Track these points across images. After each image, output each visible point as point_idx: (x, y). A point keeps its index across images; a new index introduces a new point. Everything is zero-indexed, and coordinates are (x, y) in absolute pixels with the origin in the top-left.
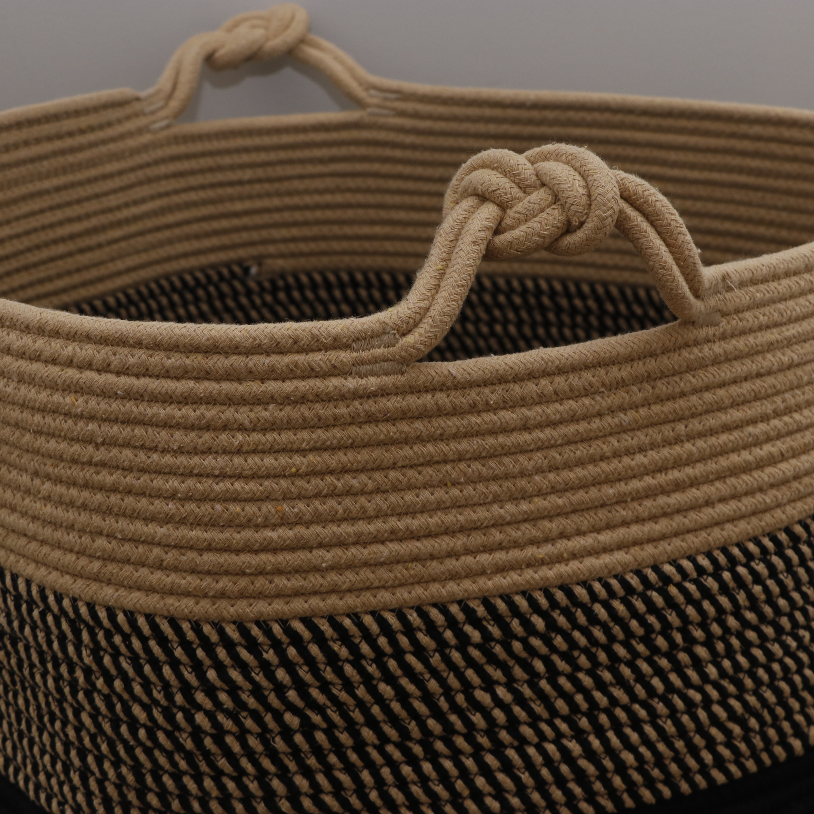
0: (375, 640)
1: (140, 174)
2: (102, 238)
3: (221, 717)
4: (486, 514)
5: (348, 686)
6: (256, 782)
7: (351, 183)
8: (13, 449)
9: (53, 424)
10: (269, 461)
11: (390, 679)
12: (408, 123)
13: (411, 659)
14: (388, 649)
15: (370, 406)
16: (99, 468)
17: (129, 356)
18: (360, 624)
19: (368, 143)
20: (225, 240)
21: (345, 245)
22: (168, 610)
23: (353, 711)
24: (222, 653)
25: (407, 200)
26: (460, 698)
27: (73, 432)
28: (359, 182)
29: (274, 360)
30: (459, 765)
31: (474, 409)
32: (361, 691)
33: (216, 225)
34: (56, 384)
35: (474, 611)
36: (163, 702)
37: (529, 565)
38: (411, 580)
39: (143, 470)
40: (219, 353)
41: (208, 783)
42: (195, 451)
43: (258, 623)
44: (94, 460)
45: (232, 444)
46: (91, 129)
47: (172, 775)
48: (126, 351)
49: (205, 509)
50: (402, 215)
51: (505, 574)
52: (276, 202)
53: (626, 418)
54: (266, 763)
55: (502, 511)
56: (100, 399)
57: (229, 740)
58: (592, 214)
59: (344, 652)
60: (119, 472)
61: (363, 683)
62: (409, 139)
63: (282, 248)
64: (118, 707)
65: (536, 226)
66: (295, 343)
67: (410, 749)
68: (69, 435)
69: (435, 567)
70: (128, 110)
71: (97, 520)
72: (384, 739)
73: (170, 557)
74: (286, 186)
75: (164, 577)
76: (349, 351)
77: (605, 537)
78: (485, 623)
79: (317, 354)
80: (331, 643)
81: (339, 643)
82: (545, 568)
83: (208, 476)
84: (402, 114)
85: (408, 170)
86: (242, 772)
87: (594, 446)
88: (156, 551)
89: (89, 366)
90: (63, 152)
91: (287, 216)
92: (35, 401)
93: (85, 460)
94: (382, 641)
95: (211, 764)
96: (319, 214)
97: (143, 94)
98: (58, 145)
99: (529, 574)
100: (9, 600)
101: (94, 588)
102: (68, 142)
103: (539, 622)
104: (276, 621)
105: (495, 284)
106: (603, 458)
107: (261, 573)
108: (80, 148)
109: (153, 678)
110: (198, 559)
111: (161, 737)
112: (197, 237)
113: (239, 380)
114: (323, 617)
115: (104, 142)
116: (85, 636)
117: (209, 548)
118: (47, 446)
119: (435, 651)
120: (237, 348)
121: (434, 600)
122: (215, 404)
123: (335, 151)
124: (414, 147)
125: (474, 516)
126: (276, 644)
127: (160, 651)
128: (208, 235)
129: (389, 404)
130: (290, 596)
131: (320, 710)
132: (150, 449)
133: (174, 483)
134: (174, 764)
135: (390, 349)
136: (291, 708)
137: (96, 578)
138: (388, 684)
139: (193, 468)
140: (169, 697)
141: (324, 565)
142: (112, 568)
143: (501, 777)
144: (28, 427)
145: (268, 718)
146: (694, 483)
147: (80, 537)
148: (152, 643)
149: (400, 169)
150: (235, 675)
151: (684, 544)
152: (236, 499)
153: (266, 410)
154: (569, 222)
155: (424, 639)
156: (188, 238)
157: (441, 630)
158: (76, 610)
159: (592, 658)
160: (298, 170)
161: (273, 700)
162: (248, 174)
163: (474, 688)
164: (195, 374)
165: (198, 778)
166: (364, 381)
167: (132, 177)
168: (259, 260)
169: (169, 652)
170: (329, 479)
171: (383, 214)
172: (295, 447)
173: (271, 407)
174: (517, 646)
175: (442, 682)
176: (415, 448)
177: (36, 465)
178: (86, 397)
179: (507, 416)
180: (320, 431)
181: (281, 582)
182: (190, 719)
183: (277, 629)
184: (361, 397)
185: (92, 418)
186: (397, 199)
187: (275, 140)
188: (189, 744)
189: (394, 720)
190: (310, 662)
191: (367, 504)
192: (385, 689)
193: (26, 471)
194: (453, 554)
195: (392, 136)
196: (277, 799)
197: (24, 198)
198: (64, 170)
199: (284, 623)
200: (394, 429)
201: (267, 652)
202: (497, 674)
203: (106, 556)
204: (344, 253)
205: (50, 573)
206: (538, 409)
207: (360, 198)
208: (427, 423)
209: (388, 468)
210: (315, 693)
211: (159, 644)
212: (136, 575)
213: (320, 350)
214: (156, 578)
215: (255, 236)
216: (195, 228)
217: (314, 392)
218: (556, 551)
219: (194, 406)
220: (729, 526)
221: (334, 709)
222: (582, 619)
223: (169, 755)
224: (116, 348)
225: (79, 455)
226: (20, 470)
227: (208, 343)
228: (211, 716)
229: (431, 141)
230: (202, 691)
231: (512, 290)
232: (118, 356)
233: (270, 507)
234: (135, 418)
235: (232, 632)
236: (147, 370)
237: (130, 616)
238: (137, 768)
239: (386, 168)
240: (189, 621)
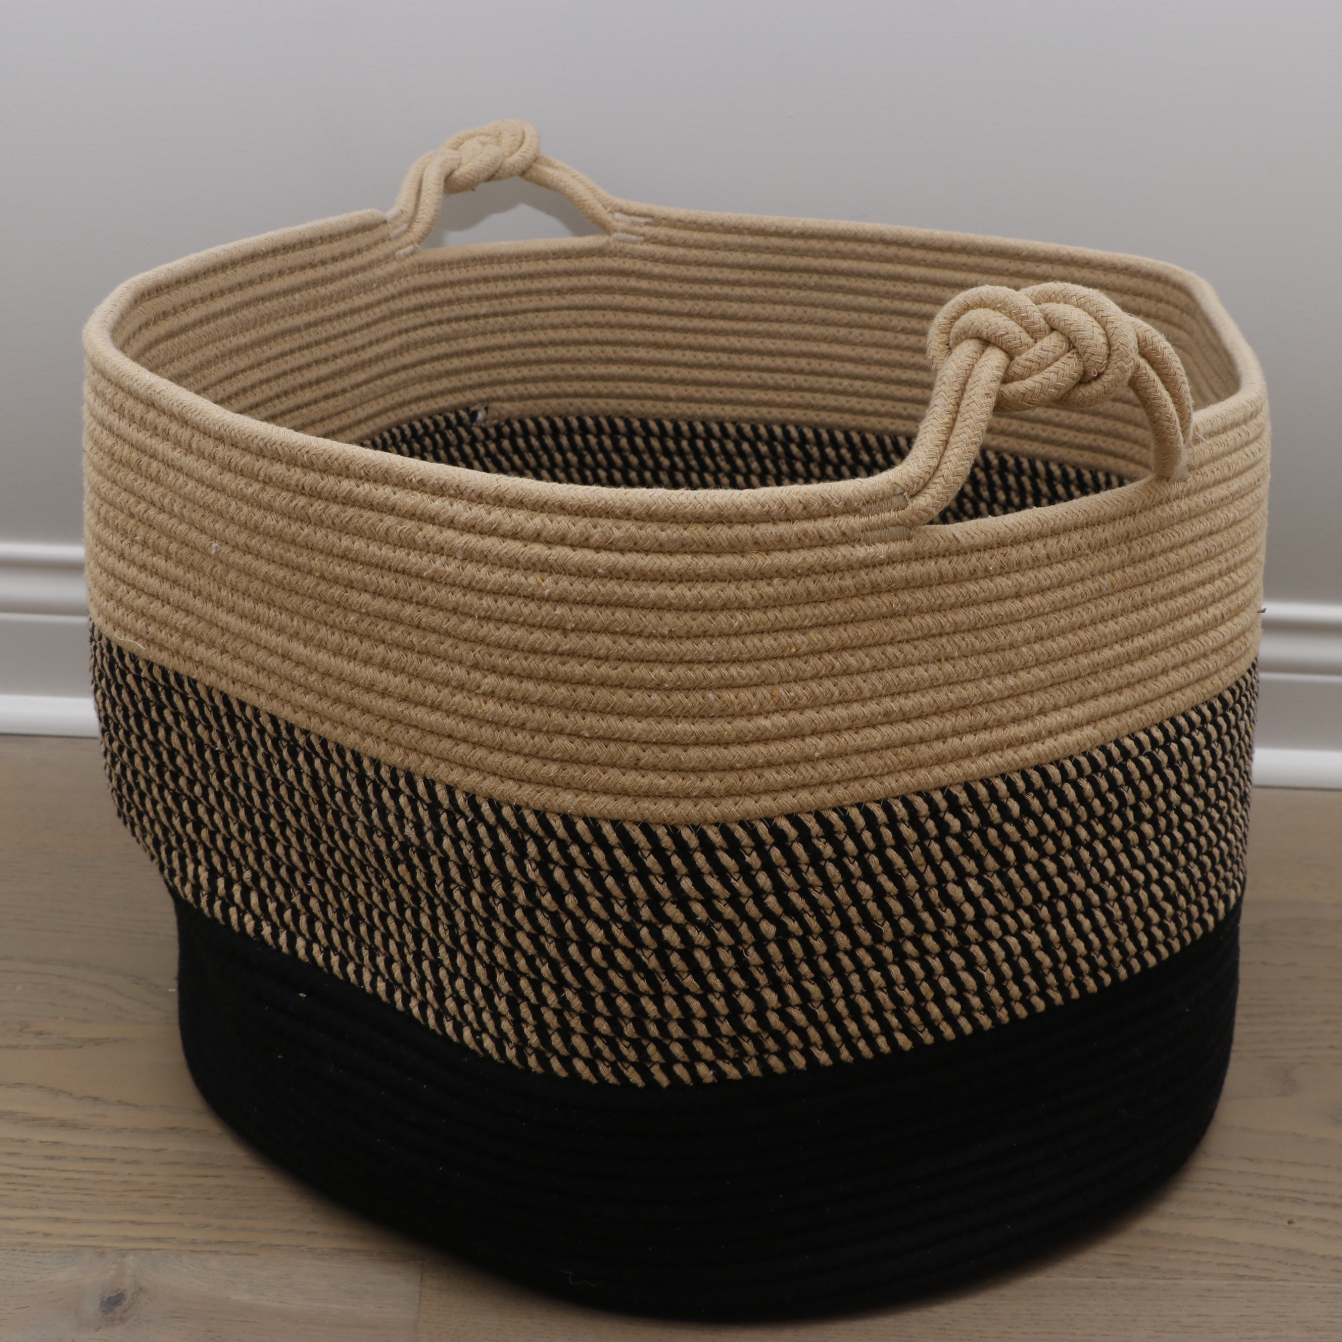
0: (860, 835)
1: (384, 308)
2: (346, 382)
3: (692, 931)
4: (976, 691)
5: (828, 888)
6: (722, 1000)
7: (588, 316)
8: (442, 637)
9: (509, 609)
10: (768, 641)
11: (869, 876)
12: (660, 250)
13: (892, 854)
14: (871, 845)
15: (876, 575)
16: (565, 658)
17: (614, 529)
18: (846, 819)
19: (611, 272)
20: (455, 382)
21: (576, 386)
22: (642, 815)
23: (830, 915)
24: (700, 859)
25: (649, 336)
26: (934, 894)
27: (535, 617)
28: (598, 316)
29: (783, 528)
30: (926, 967)
31: (973, 576)
32: (841, 893)
33: (448, 365)
34: (518, 561)
35: (956, 798)
36: (626, 917)
37: (1010, 745)
38: (900, 767)
39: (622, 659)
40: (722, 523)
41: (670, 1004)
42: (690, 636)
43: (742, 823)
44: (560, 649)
45: (731, 625)
46: (343, 256)
47: (628, 998)
48: (609, 523)
49: (696, 698)
50: (642, 353)
51: (987, 756)
52: (509, 338)
53: (1105, 581)
54: (736, 978)
55: (990, 687)
56: (573, 579)
57: (699, 955)
58: (1112, 365)
59: (828, 850)
60: (591, 661)
61: (842, 883)
62: (658, 269)
63: (511, 389)
64: (569, 925)
65: (1053, 376)
66: (805, 508)
67: (880, 952)
68: (530, 621)
69: (924, 751)
70: (377, 234)
71: (557, 717)
72: (856, 941)
73: (648, 756)
74: (520, 320)
75: (639, 778)
76: (857, 516)
77: (1079, 712)
78: (964, 810)
79: (826, 520)
80: (816, 842)
81: (823, 840)
82: (1024, 748)
83: (700, 662)
84: (654, 240)
85: (654, 303)
86: (708, 988)
87: (1076, 614)
88: (632, 749)
89: (562, 540)
90: (314, 283)
91: (518, 354)
92: (487, 582)
93: (549, 649)
94: (867, 836)
95: (675, 983)
96: (551, 352)
97: (389, 214)
98: (311, 274)
99: (1010, 754)
100: (421, 810)
101: (548, 794)
102: (320, 272)
103: (1015, 807)
104: (761, 820)
105: (739, 430)
106: (1082, 626)
107: (750, 767)
108: (332, 279)
109: (616, 891)
110: (683, 756)
111: (620, 956)
112: (429, 378)
113: (742, 553)
114: (810, 813)
115: (354, 271)
116: (532, 848)
117: (698, 742)
118: (497, 633)
119: (915, 843)
120: (743, 516)
121: (919, 789)
122: (713, 581)
123: (574, 281)
124: (663, 278)
125: (965, 694)
126: (759, 846)
127: (628, 860)
128: (439, 376)
129: (894, 573)
130: (777, 791)
131: (798, 915)
132: (633, 635)
133: (661, 671)
134: (632, 984)
135: (900, 512)
136: (769, 915)
137: (551, 783)
138: (867, 883)
139: (685, 655)
140: (634, 911)
141: (817, 754)
142: (573, 771)
143: (965, 976)
144: (472, 612)
145: (744, 929)
146: (1155, 650)
147: (533, 738)
148: (619, 853)
149: (644, 301)
150: (713, 883)
151: (1143, 716)
152: (731, 685)
153: (769, 585)
154: (1085, 373)
155: (907, 831)
156: (421, 379)
157: (923, 820)
158: (521, 820)
159: (1058, 842)
160: (533, 302)
161: (752, 909)
162: (484, 308)
163: (947, 882)
164: (694, 547)
165: (658, 999)
166: (871, 550)
167: (378, 312)
168: (486, 404)
169: (638, 861)
170: (828, 658)
171: (621, 352)
172: (797, 624)
173: (776, 581)
174: (992, 833)
175: (919, 877)
176: (914, 620)
177: (478, 655)
178: (555, 576)
179: (1004, 583)
180: (823, 606)
181: (771, 775)
182: (656, 934)
183: (762, 829)
184: (867, 567)
185: (562, 600)
186: (638, 335)
187: (515, 268)
188: (653, 963)
189: (868, 922)
190: (792, 862)
191: (863, 685)
192: (865, 889)
193: (460, 663)
194: (941, 737)
195: (639, 265)
196: (743, 1016)
197: (275, 337)
198: (316, 304)
199: (769, 821)
200: (896, 600)
201: (749, 855)
202: (970, 866)
203: (567, 757)
204: (576, 395)
205: (485, 779)
206: (1031, 574)
207: (597, 334)
208: (927, 593)
209: (885, 644)
210: (794, 897)
211: (627, 853)
212: (605, 777)
213: (829, 515)
214: (631, 779)
215: (485, 376)
216: (428, 368)
217: (822, 563)
218: (1035, 729)
219: (690, 584)
220: (1178, 695)
221: (811, 913)
222: (1053, 801)
223: (627, 976)
224: (596, 520)
225: (542, 643)
226: (451, 661)
227: (711, 512)
228: (680, 930)
229: (682, 271)
230: (673, 903)
231: (758, 437)
232: (599, 529)
233: (765, 692)
234: (618, 599)
235: (714, 835)
236: (636, 544)
237: (593, 824)
238: (585, 992)
239: (630, 301)
240: (665, 826)
